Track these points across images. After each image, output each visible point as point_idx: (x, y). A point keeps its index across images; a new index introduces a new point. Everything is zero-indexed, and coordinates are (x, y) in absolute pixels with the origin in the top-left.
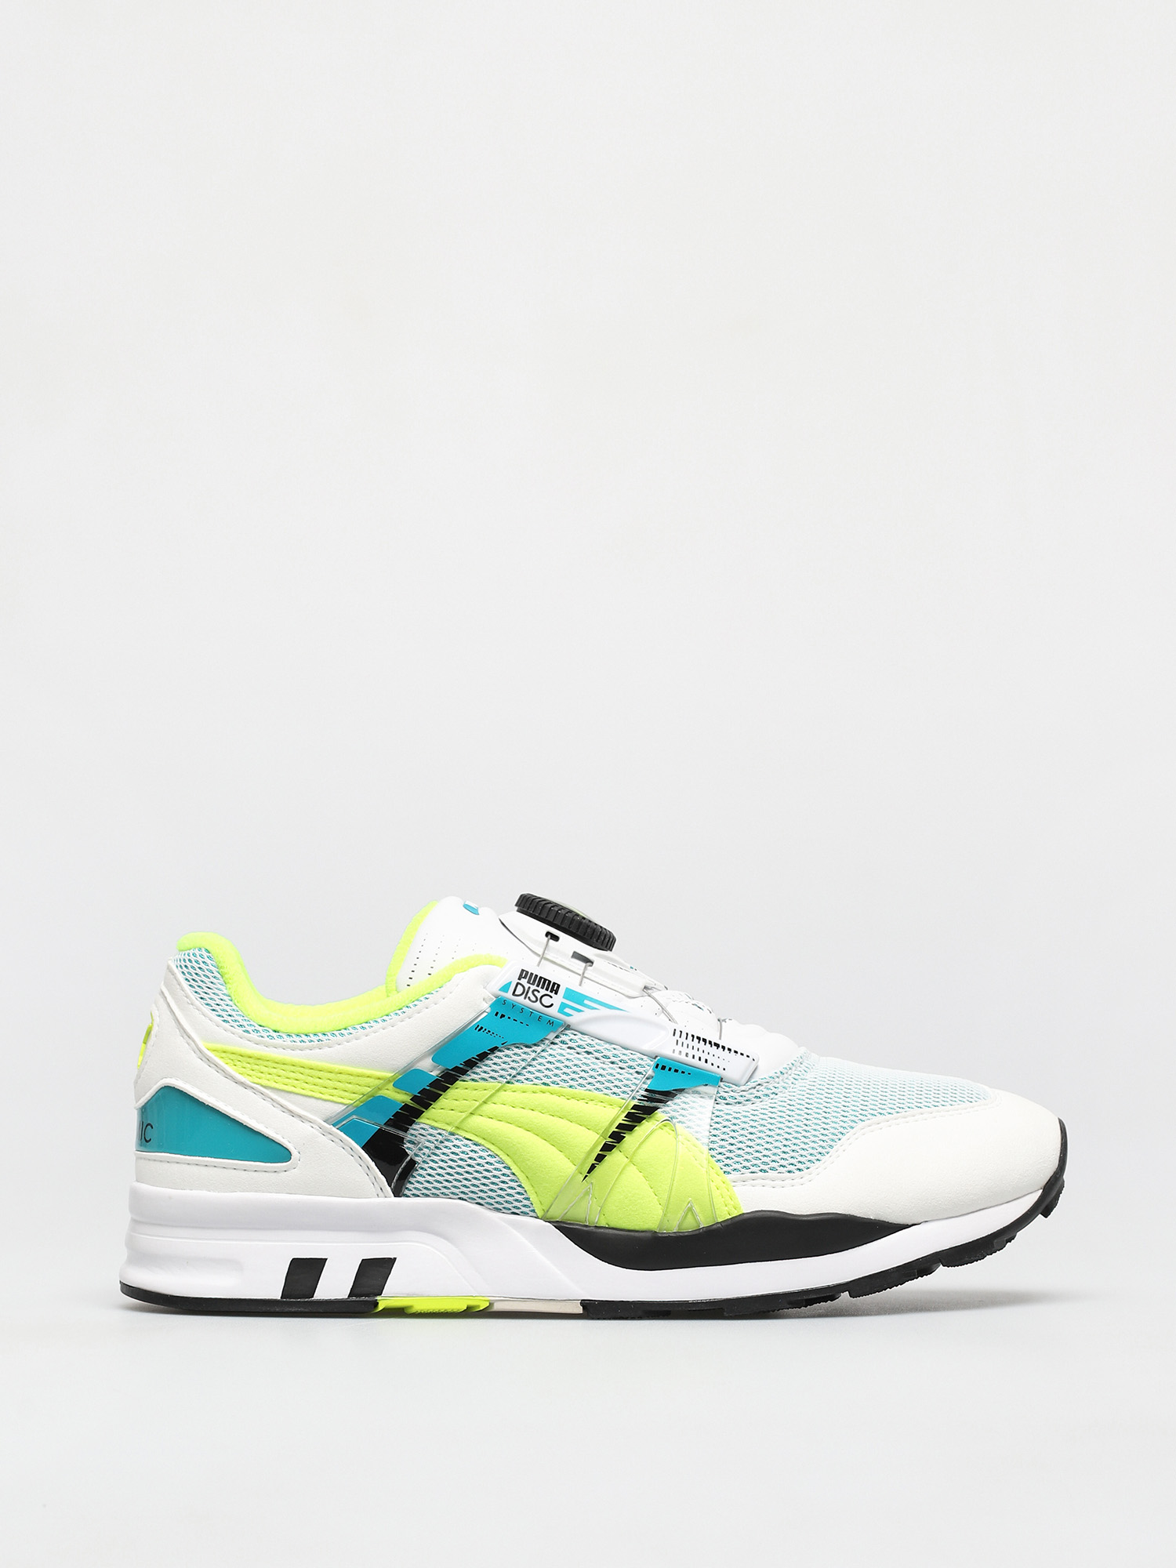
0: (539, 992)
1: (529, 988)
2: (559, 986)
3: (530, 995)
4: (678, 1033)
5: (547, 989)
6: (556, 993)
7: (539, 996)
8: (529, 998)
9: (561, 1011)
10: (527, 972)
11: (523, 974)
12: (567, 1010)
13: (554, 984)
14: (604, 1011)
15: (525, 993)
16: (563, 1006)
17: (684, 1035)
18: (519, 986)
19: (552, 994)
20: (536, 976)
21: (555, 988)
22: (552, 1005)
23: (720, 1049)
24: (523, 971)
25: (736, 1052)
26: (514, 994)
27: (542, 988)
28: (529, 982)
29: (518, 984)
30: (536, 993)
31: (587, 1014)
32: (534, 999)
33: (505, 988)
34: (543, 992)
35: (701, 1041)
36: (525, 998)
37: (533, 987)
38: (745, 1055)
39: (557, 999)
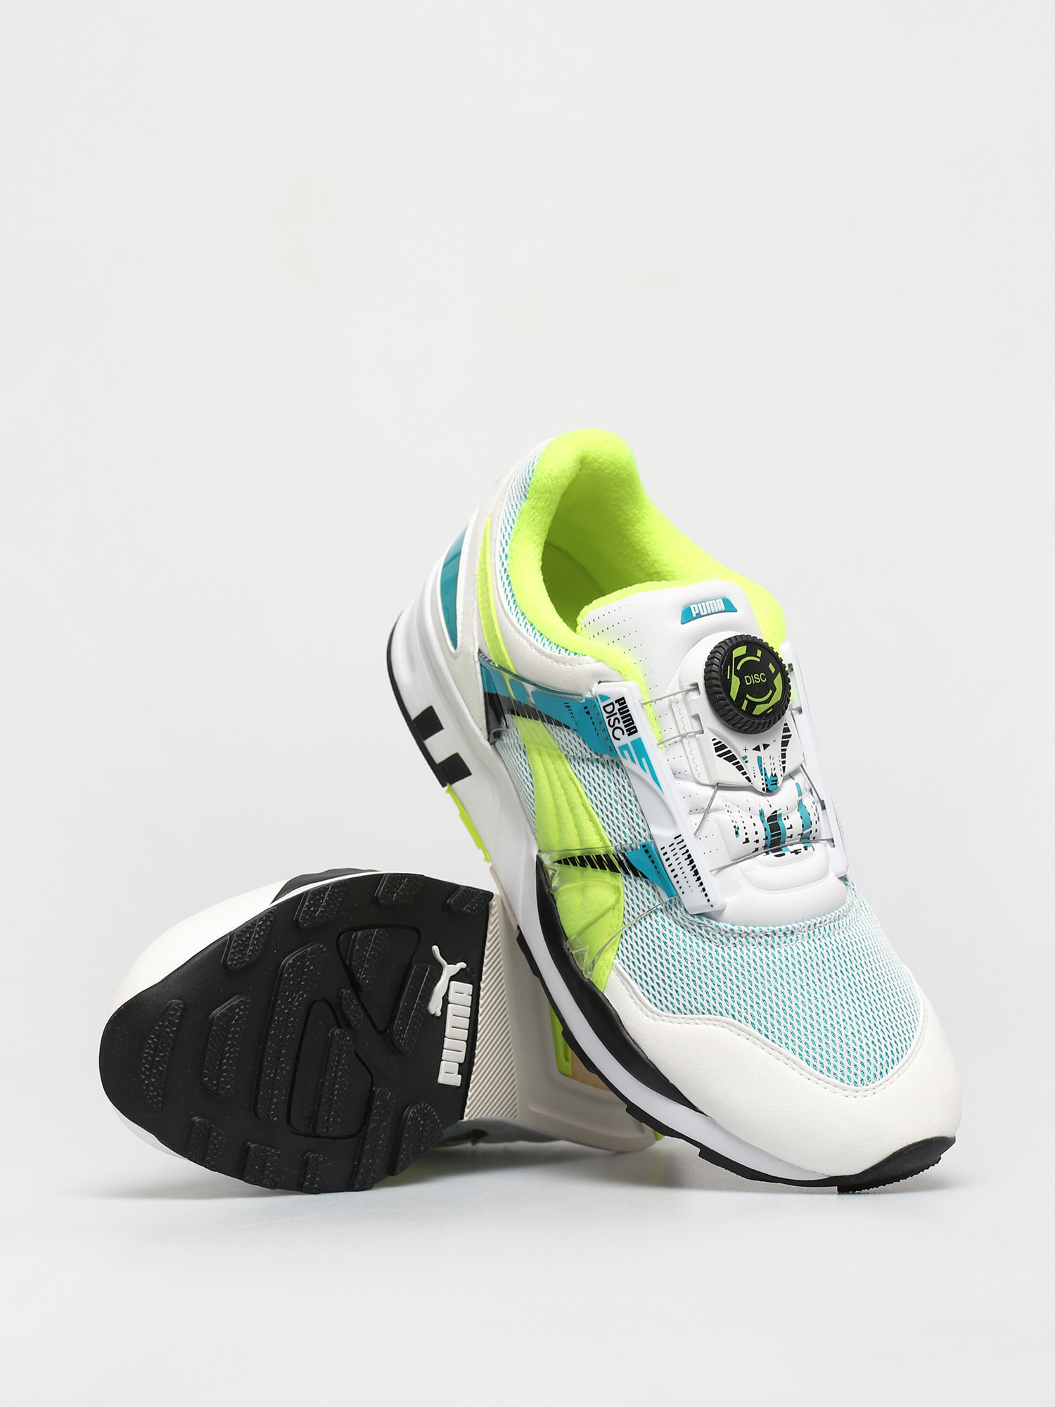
0: (619, 722)
1: (616, 714)
2: (636, 731)
3: (612, 718)
4: (679, 840)
5: (626, 726)
6: (629, 735)
7: (617, 725)
8: (610, 720)
9: (622, 748)
10: (625, 702)
11: (621, 701)
12: (626, 753)
13: (635, 727)
14: (648, 777)
15: (611, 714)
16: (625, 747)
17: (682, 845)
18: (612, 706)
19: (626, 733)
20: (628, 711)
21: (632, 730)
22: (619, 739)
23: (696, 878)
24: (623, 698)
25: (704, 890)
26: (604, 707)
27: (624, 722)
28: (619, 710)
29: (612, 703)
30: (617, 721)
31: (636, 768)
32: (612, 724)
33: (604, 698)
34: (622, 725)
35: (688, 860)
36: (607, 717)
37: (618, 716)
38: (707, 898)
39: (626, 739)
